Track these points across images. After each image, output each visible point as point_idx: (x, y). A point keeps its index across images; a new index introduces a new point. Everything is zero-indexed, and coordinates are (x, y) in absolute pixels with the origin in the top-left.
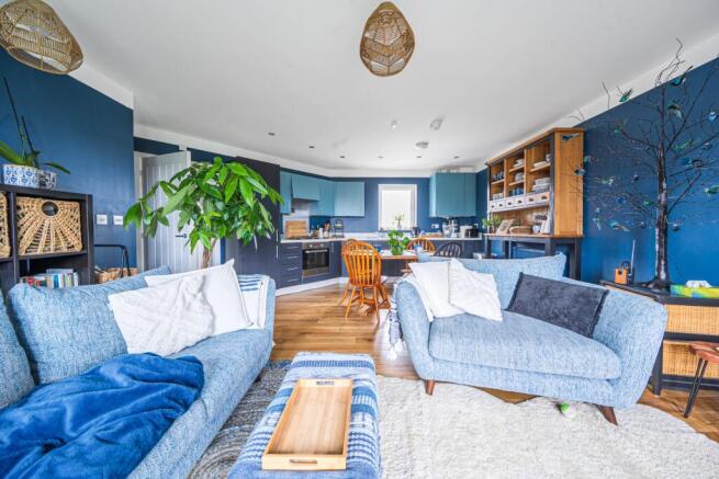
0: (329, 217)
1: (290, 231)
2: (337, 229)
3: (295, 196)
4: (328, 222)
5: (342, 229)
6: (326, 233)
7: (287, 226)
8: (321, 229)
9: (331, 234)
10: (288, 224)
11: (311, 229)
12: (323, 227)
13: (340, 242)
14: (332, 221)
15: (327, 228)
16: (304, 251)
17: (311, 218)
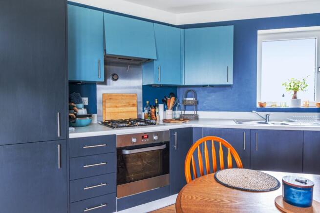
0: (175, 87)
1: (108, 110)
2: (186, 106)
3: (109, 52)
4: (173, 94)
5: (195, 106)
6: (169, 112)
7: (104, 102)
8: (161, 106)
9: (178, 113)
10: (108, 98)
11: (144, 105)
12: (165, 102)
13: (190, 130)
14: (180, 93)
15: (171, 105)
16: (119, 150)
17: (146, 88)
